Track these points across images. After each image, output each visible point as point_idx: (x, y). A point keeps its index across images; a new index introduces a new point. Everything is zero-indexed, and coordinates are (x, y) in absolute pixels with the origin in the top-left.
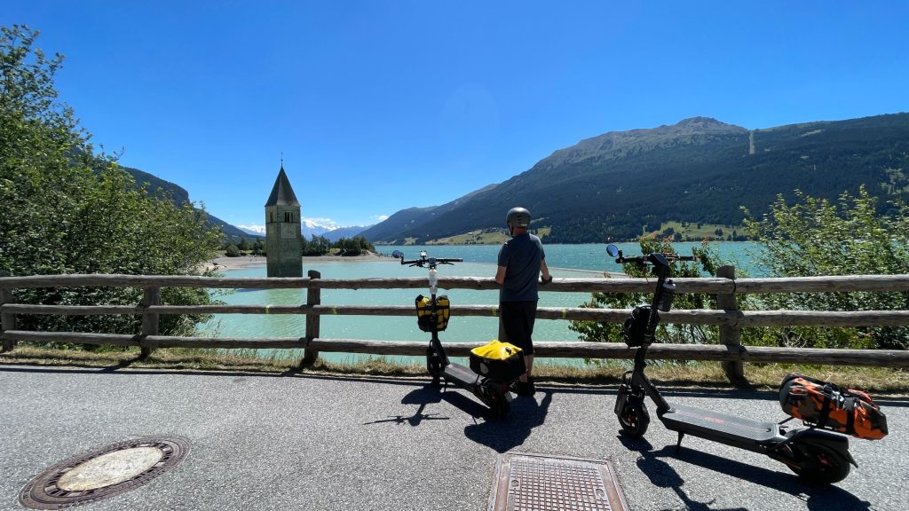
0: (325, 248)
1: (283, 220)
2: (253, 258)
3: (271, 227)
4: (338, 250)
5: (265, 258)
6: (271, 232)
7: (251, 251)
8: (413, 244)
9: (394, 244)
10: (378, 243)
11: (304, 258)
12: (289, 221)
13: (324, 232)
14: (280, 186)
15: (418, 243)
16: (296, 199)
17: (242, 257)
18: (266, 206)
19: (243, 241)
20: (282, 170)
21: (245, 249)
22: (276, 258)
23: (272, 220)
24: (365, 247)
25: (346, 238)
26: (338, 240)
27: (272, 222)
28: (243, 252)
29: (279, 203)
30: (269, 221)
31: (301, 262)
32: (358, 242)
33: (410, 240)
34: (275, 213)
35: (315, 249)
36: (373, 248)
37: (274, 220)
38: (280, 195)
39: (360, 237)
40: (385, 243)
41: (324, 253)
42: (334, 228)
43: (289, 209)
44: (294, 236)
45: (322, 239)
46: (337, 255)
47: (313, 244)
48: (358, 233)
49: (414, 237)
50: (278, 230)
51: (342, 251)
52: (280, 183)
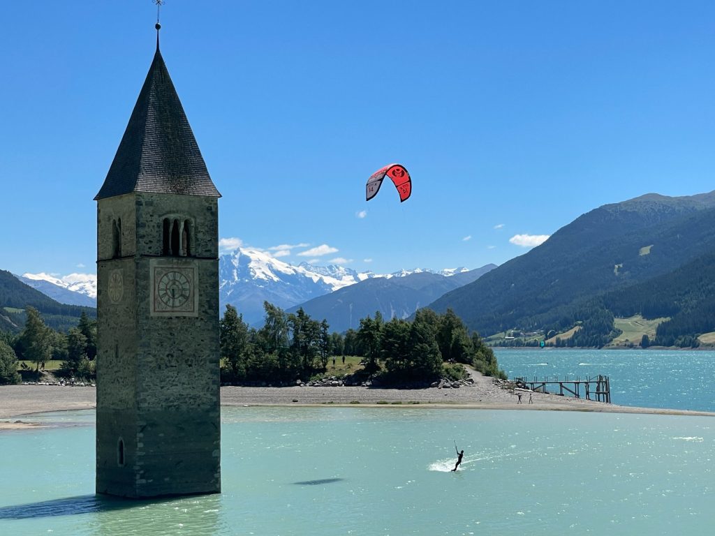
0: (309, 353)
1: (157, 247)
2: (62, 388)
3: (116, 274)
4: (356, 364)
5: (92, 390)
6: (116, 293)
7: (56, 365)
8: (645, 344)
9: (571, 344)
10: (508, 336)
11: (224, 390)
12: (176, 254)
13: (311, 294)
14: (151, 123)
15: (666, 339)
16: (202, 169)
17: (26, 387)
18: (99, 197)
19: (31, 329)
20: (158, 62)
21: (39, 357)
22: (126, 393)
23: (117, 249)
24: (458, 354)
25: (388, 318)
26: (356, 327)
27: (117, 255)
28: (32, 365)
29: (147, 184)
30: (109, 253)
31: (216, 407)
32: (432, 331)
33: (636, 327)
34: (128, 223)
35: (273, 357)
36: (489, 359)
37: (126, 248)
38: (149, 155)
39: (440, 315)
40: (537, 337)
41: (305, 374)
42: (348, 281)
43: (178, 207)
44: (193, 310)
45: (302, 322)
46: (350, 381)
47: (268, 339)
48: (432, 297)
49: (649, 314)
50: (139, 284)
51: (372, 367)
52: (151, 113)
